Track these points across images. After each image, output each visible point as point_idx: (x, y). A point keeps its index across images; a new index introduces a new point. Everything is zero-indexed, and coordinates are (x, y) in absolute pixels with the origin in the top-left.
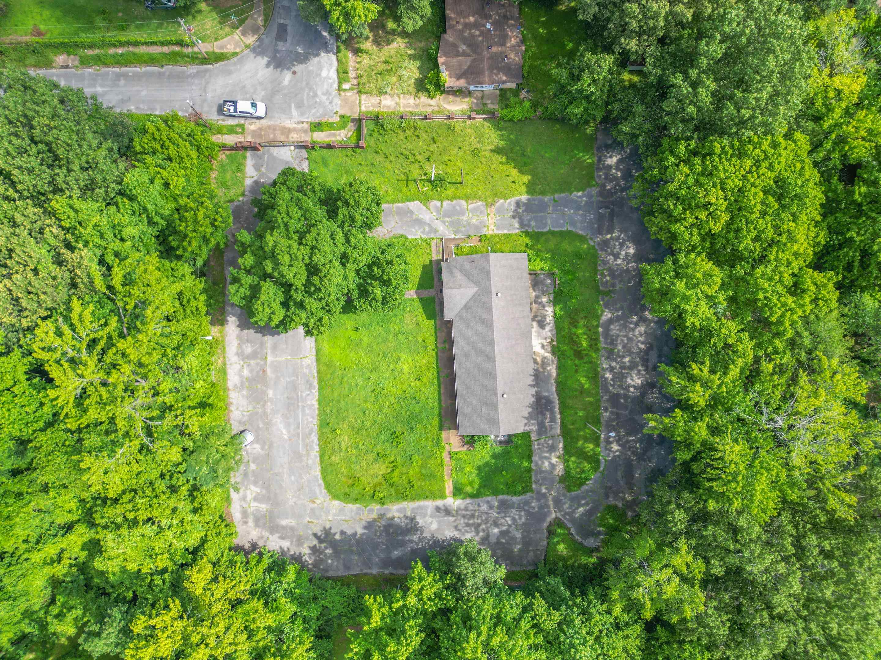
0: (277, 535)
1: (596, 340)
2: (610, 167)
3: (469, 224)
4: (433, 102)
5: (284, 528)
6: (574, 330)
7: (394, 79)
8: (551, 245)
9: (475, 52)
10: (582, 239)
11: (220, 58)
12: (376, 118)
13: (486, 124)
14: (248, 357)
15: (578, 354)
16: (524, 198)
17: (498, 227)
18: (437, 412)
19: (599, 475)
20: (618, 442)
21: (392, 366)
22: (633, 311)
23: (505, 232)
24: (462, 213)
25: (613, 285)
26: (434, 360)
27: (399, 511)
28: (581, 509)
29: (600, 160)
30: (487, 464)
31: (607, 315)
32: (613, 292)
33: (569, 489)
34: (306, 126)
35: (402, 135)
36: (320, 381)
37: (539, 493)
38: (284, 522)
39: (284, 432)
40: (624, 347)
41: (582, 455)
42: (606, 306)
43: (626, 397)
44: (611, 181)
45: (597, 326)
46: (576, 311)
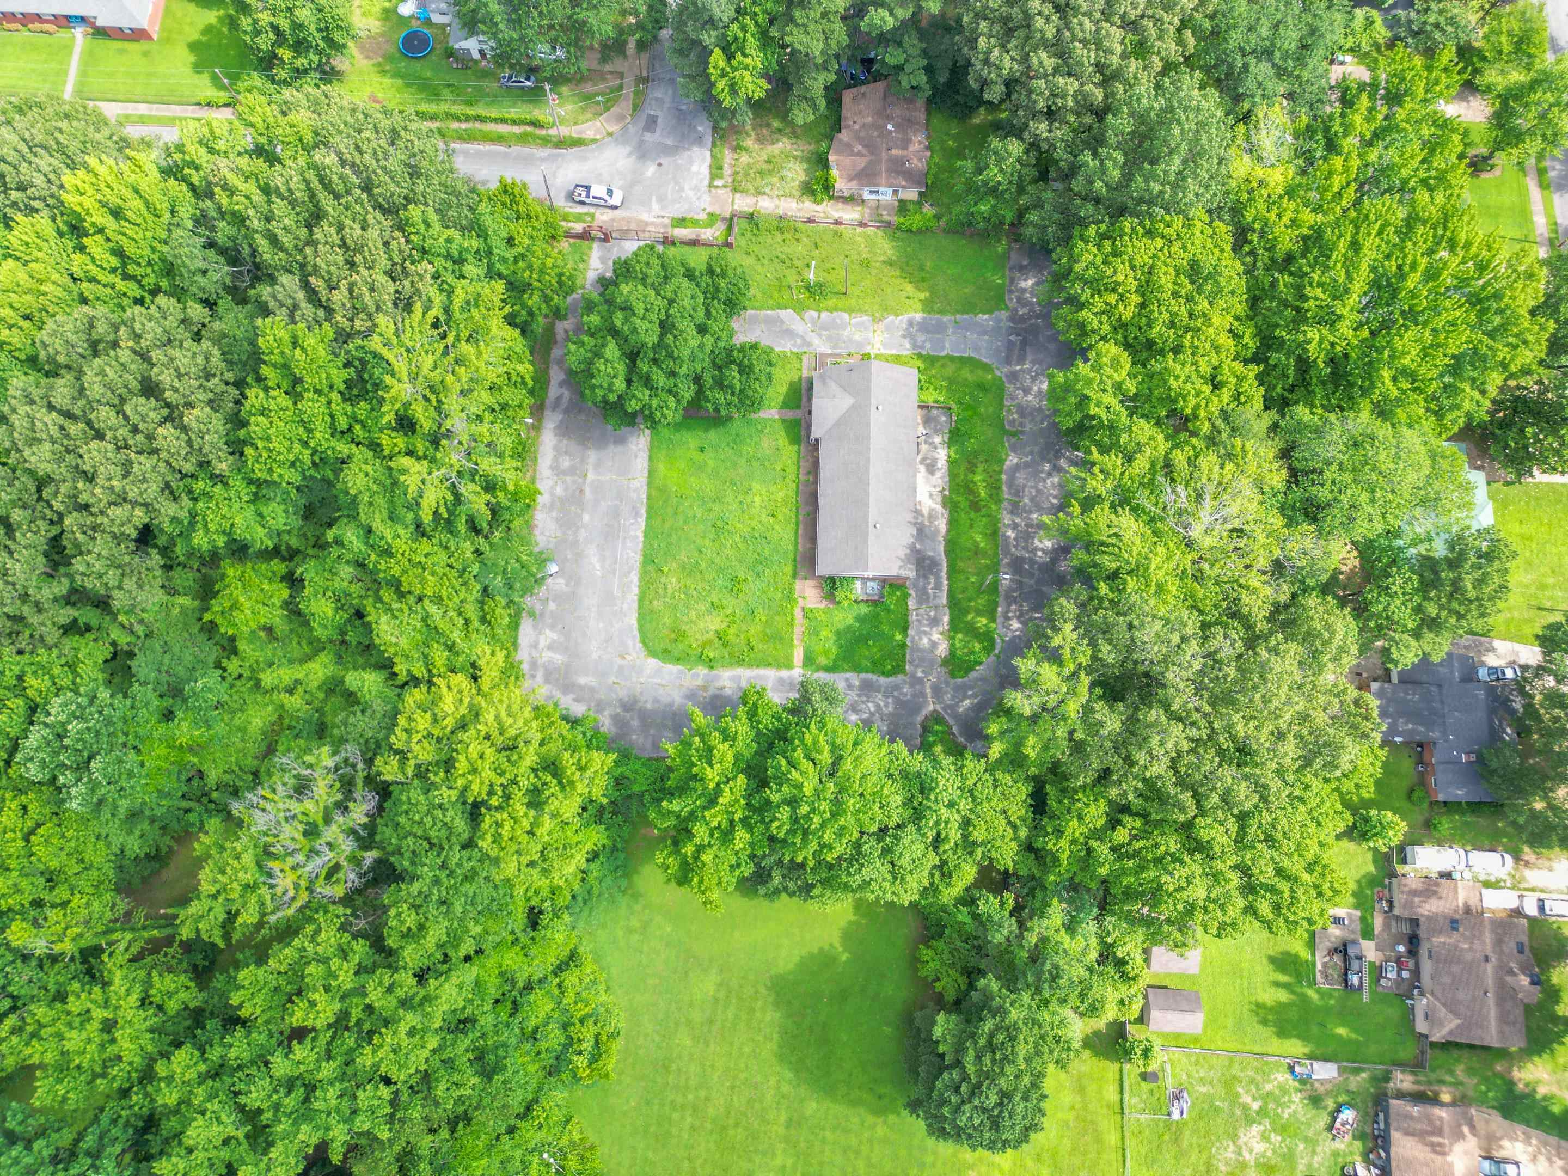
0: (571, 696)
1: (999, 488)
2: (1024, 291)
3: (850, 340)
4: (819, 208)
5: (582, 688)
6: (970, 476)
7: (775, 180)
8: (949, 370)
9: (872, 153)
10: (986, 368)
11: (577, 143)
12: (750, 217)
13: (880, 233)
14: (564, 473)
15: (975, 506)
16: (919, 316)
17: (885, 345)
18: (791, 556)
19: (992, 658)
20: (1018, 618)
21: (740, 498)
22: (1044, 459)
23: (894, 352)
24: (843, 326)
25: (1021, 425)
26: (792, 493)
27: (732, 679)
28: (967, 702)
29: (1012, 280)
30: (849, 628)
31: (1012, 460)
32: (1022, 432)
33: (952, 675)
34: (667, 221)
35: (779, 237)
36: (650, 509)
37: (913, 676)
38: (582, 680)
39: (598, 566)
40: (1032, 499)
41: (972, 631)
42: (1014, 448)
43: (1032, 562)
44: (1024, 305)
45: (1001, 472)
46: (976, 454)
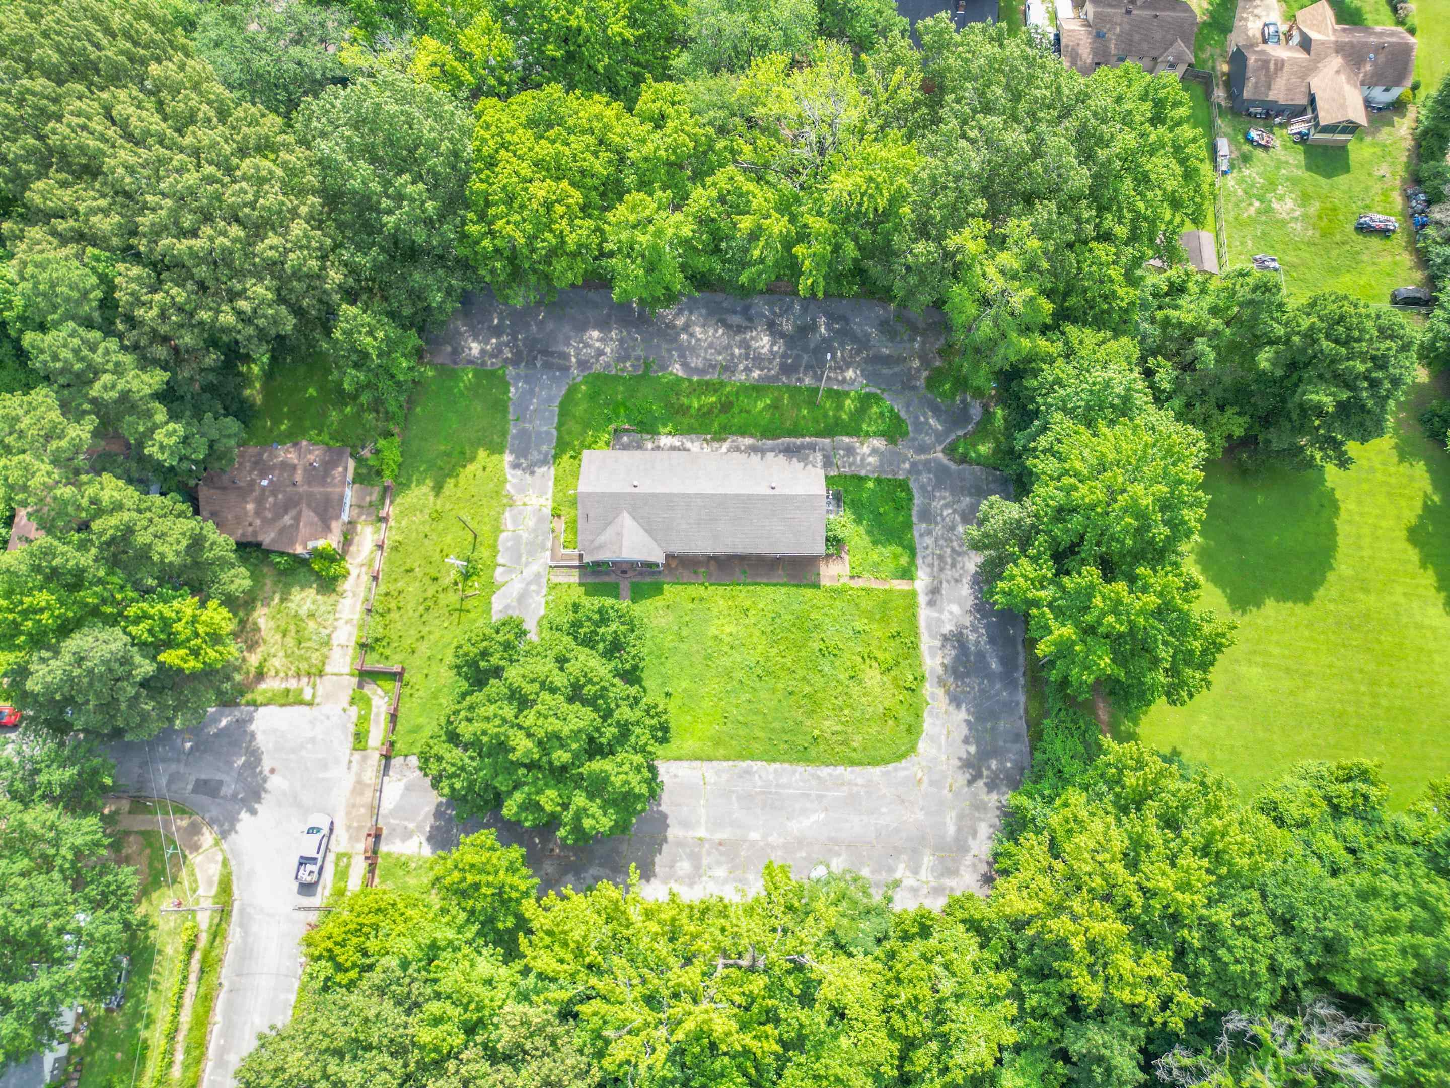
0: (970, 841)
1: (707, 384)
2: (483, 351)
3: (535, 530)
4: (354, 572)
5: (959, 829)
6: (693, 411)
7: (311, 625)
8: (576, 428)
9: (296, 504)
10: (573, 390)
11: (225, 887)
12: (364, 647)
13: (398, 500)
14: (697, 867)
15: (726, 407)
16: (508, 458)
17: (542, 493)
18: (794, 590)
19: (885, 396)
20: (843, 371)
21: (726, 648)
22: (675, 339)
23: (551, 483)
24: (517, 539)
25: (638, 358)
26: (721, 589)
27: (933, 656)
28: (931, 421)
29: (470, 362)
30: (869, 533)
31: (677, 369)
32: (647, 358)
33: (905, 434)
34: (357, 756)
35: (394, 615)
36: (740, 757)
37: (909, 472)
38: (951, 830)
39: (814, 818)
40: (720, 353)
41: (859, 414)
42: (664, 368)
43: (784, 356)
44: (501, 351)
45: (690, 381)
46: (669, 405)
